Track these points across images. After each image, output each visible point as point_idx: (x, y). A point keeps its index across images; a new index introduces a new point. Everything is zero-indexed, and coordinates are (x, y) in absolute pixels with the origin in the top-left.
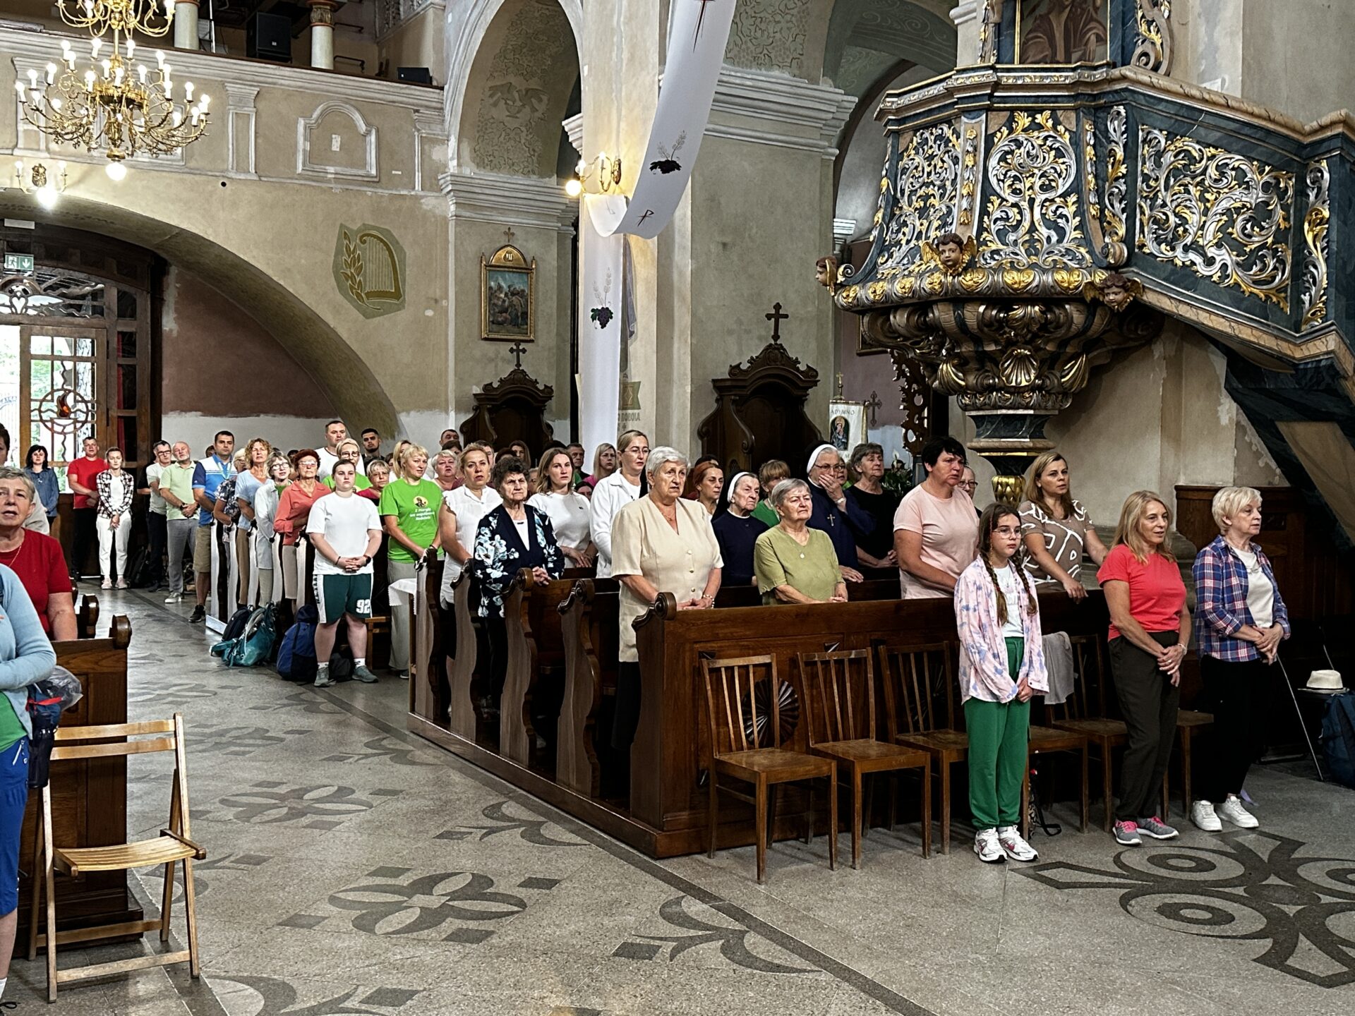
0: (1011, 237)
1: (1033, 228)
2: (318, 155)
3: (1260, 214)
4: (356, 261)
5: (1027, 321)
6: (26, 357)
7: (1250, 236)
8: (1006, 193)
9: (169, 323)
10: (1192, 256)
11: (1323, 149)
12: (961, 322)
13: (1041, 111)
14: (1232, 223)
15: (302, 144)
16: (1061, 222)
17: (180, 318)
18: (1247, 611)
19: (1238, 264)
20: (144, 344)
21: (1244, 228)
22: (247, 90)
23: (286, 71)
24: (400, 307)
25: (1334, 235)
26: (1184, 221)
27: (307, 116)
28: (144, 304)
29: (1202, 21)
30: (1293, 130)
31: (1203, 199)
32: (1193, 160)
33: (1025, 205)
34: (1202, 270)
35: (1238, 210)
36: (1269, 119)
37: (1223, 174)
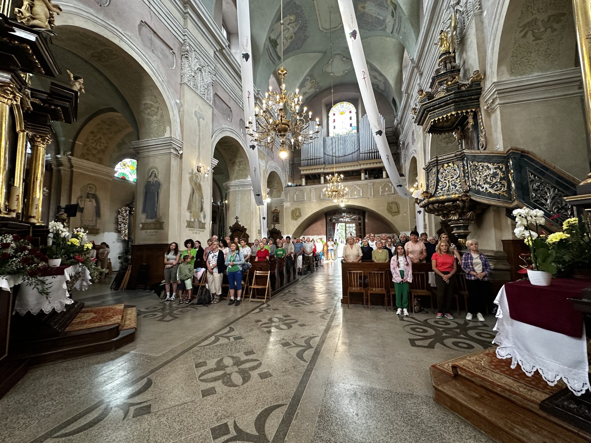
0: (444, 189)
1: (449, 186)
2: (384, 191)
3: (495, 175)
4: (391, 208)
5: (449, 206)
6: (346, 227)
7: (492, 180)
8: (442, 180)
9: (366, 220)
10: (479, 187)
11: (509, 157)
12: (434, 207)
13: (450, 163)
14: (487, 178)
15: (381, 190)
16: (456, 184)
17: (368, 220)
18: (473, 268)
19: (490, 187)
20: (362, 224)
21: (490, 179)
22: (371, 184)
23: (378, 180)
24: (399, 214)
25: (514, 177)
26: (476, 180)
27: (381, 186)
28: (362, 218)
29: (495, 133)
30: (501, 154)
31: (480, 174)
32: (477, 166)
33: (447, 182)
34: (481, 190)
35: (488, 175)
36: (492, 153)
37: (483, 168)
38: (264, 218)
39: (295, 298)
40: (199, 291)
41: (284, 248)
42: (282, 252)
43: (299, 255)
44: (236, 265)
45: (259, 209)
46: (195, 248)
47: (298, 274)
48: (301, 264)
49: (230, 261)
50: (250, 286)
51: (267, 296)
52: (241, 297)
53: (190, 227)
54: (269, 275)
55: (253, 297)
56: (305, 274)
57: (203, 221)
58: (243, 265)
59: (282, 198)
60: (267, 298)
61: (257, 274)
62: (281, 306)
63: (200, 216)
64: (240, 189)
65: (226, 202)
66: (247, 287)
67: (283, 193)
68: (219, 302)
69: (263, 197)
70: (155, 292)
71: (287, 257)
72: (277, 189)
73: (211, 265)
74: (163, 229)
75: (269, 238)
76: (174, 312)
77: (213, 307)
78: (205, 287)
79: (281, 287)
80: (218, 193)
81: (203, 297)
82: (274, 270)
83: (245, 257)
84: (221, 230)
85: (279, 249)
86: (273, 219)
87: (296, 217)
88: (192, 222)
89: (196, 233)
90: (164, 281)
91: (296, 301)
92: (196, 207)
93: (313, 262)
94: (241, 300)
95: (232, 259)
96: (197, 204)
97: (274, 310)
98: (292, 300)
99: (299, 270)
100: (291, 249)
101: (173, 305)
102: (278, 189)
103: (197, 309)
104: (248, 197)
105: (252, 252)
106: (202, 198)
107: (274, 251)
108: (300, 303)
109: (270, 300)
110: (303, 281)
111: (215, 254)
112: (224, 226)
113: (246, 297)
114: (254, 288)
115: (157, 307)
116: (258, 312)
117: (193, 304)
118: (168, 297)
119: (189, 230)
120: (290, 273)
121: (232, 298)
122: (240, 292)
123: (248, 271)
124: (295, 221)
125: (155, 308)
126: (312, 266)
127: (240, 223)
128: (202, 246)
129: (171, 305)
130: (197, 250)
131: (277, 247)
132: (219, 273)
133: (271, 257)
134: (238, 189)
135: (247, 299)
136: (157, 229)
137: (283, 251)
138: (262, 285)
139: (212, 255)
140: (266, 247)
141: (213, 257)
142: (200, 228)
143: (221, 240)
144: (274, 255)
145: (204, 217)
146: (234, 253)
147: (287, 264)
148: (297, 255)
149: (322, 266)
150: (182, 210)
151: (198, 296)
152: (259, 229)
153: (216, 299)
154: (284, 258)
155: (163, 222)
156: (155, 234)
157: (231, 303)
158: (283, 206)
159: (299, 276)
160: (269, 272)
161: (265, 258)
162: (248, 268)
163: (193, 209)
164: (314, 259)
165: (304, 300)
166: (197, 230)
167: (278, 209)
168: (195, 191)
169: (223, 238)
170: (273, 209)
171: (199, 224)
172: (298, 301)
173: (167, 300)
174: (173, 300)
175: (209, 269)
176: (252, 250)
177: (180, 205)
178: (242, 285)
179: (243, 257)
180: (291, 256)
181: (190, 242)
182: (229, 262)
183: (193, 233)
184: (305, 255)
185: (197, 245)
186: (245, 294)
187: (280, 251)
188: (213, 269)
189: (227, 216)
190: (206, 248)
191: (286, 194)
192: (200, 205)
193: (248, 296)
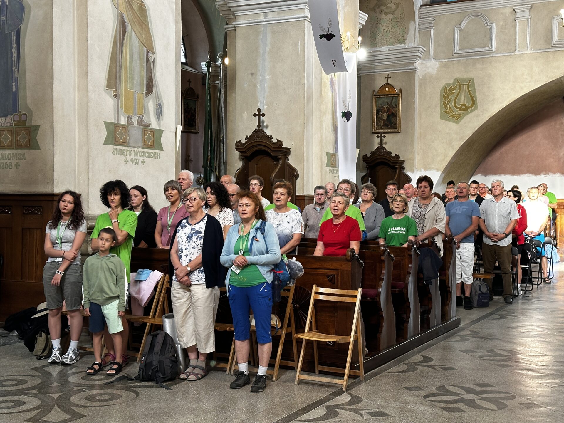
38: (347, 115)
39: (443, 383)
40: (146, 339)
41: (410, 214)
42: (403, 230)
43: (462, 240)
44: (254, 264)
45: (332, 83)
46: (132, 209)
47: (459, 304)
48: (470, 270)
49: (236, 253)
50: (297, 332)
51: (352, 367)
52: (271, 366)
53: (117, 143)
54: (358, 301)
55: (308, 368)
56: (483, 305)
57: (154, 125)
58: (276, 267)
59: (410, 43)
60: (350, 377)
61: (321, 297)
62: (394, 405)
63: (144, 109)
64: (270, 17)
65: (227, 61)
66: (289, 336)
67: (414, 27)
68: (203, 377)
69: (346, 44)
70: (21, 336)
71: (421, 246)
72: (393, 13)
73: (185, 261)
74: (37, 148)
75: (363, 180)
76: (75, 399)
77: (184, 393)
78: (161, 327)
79: (398, 342)
80: (201, 33)
81: (155, 359)
82: (376, 287)
83: (284, 240)
84: (213, 151)
85: (394, 217)
86: (379, 118)
87: (456, 112)
88: (123, 127)
89: (135, 162)
90: (43, 306)
91: (447, 393)
92: (132, 79)
93: (514, 264)
94: (268, 378)
95: (242, 247)
96: (137, 69)
97: (374, 414)
98: (434, 390)
99: (463, 291)
100: (436, 220)
101: (72, 379)
102: (398, 13)
103: (137, 394)
104: (296, 45)
105: (306, 225)
106: (150, 49)
107: (379, 225)
108: (462, 400)
109: (360, 382)
110: (474, 327)
111: (197, 227)
112: (220, 141)
113: (284, 368)
114: (309, 342)
115: (26, 382)
116: (322, 418)
117: (128, 378)
118: (56, 352)
119: (115, 152)
120: (430, 300)
121: (243, 367)
122: (265, 350)
123: (292, 285)
124: (452, 125)
125: (20, 382)
126: (507, 280)
127: (268, 132)
128: (151, 203)
129: (63, 377)
130: (138, 213)
131: (389, 212)
132: (208, 287)
133: (365, 244)
134: (262, 18)
135: (289, 374)
136: (19, 147)
137: (409, 224)
138: (336, 334)
139: (188, 230)
140: (352, 212)
141: (189, 237)
142: (146, 146)
143: (212, 186)
144: (377, 238)
145: (159, 112)
146: (248, 227)
147: (420, 270)
148: (456, 239)
149: (547, 281)
150: (90, 88)
151: (143, 355)
152: (331, 151)
153: (194, 367)
154: (410, 248)
155: (37, 128)
156: (14, 162)
157: (240, 382)
158: (412, 73)
159: (462, 310)
160: (359, 292)
161: (348, 245)
162: (292, 277)
163: (125, 86)
164: (519, 257)
165: (477, 393)
166: (136, 154)
167: (397, 84)
168: (129, 28)
169: (218, 178)
170: (380, 82)
171: (144, 135)
172: (456, 394)
173: (54, 363)
174: (69, 362)
175: (179, 272)
176: (306, 220)
177: (84, 74)
178: (273, 328)
179: (276, 240)
180: (433, 243)
181: (118, 191)
182: (233, 257)
183: (126, 161)
184: (486, 240)
185: (136, 198)
186: (282, 358)
187: (397, 224)
188: (189, 274)
189: (230, 108)
190: (165, 210)
191: (425, 32)
192: (145, 74)
193: (291, 364)
